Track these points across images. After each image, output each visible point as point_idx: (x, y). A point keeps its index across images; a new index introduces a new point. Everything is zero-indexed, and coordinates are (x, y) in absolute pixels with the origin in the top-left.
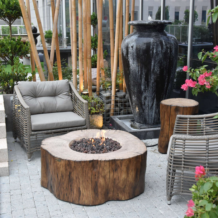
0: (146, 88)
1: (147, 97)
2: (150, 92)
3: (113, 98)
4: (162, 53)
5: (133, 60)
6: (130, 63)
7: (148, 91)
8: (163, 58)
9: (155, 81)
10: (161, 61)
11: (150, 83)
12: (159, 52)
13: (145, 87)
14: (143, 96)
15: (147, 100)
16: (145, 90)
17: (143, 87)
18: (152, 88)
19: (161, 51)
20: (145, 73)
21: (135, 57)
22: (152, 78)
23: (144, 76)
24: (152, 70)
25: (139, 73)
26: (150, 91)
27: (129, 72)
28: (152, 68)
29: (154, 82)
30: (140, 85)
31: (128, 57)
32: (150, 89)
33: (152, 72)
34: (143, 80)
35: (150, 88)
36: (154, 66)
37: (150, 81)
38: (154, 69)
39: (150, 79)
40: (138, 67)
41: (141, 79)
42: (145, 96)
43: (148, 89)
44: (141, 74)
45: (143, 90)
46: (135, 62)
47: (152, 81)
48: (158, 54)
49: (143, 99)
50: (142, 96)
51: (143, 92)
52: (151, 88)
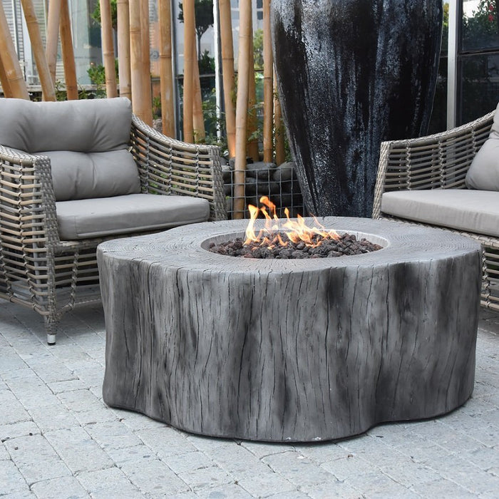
0: (360, 124)
1: (361, 152)
2: (371, 136)
3: (239, 179)
4: (406, 12)
5: (319, 38)
6: (308, 49)
7: (365, 134)
8: (409, 29)
9: (386, 101)
10: (405, 36)
11: (372, 109)
12: (397, 9)
13: (357, 122)
14: (351, 152)
15: (362, 163)
16: (356, 130)
17: (349, 123)
18: (378, 122)
19: (405, 7)
20: (356, 78)
21: (323, 27)
22: (379, 92)
23: (353, 85)
24: (377, 65)
25: (337, 77)
26: (371, 133)
27: (305, 78)
28: (379, 58)
29: (385, 105)
30: (343, 116)
31: (299, 30)
32: (372, 125)
33: (378, 71)
34: (351, 100)
35: (372, 122)
36: (384, 53)
37: (372, 100)
38: (383, 63)
39: (373, 94)
40: (336, 59)
41: (344, 96)
42: (356, 151)
43: (366, 126)
44: (346, 79)
45: (349, 130)
46: (325, 45)
47: (379, 101)
48: (397, 15)
49: (349, 161)
50: (345, 152)
51: (349, 138)
52: (375, 124)
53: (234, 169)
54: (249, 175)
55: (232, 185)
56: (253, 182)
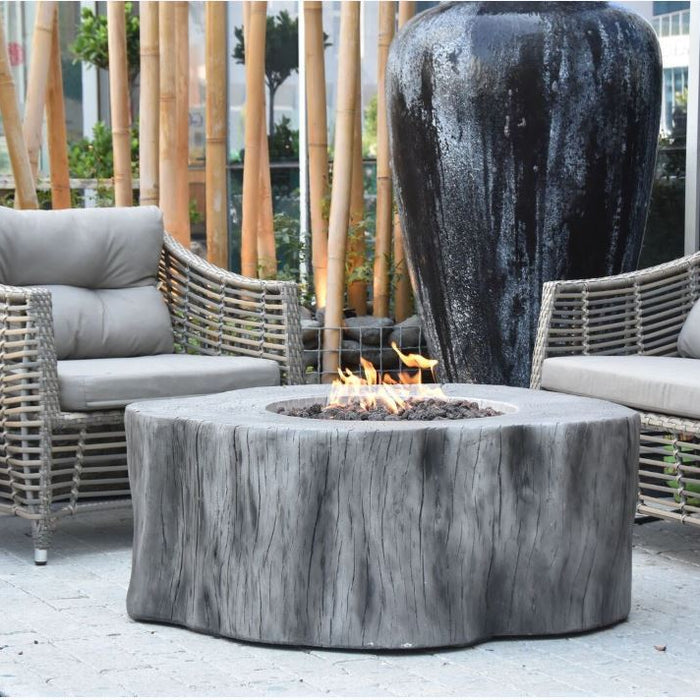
0: (522, 256)
1: (524, 300)
3: (331, 343)
4: (597, 83)
5: (459, 120)
6: (442, 137)
7: (531, 272)
8: (600, 110)
9: (564, 221)
10: (593, 119)
11: (541, 232)
12: (581, 79)
13: (518, 252)
14: (508, 299)
15: (526, 317)
16: (516, 266)
17: (505, 253)
18: (552, 253)
19: (595, 75)
20: (516, 182)
21: (465, 104)
22: (553, 205)
23: (510, 197)
24: (549, 165)
25: (486, 182)
26: (540, 269)
27: (437, 182)
28: (552, 154)
29: (561, 225)
30: (494, 243)
31: (429, 107)
32: (542, 259)
33: (551, 174)
34: (508, 217)
35: (541, 253)
36: (562, 145)
37: (542, 220)
38: (560, 161)
39: (542, 209)
40: (485, 153)
41: (497, 211)
42: (516, 299)
43: (532, 259)
44: (500, 184)
45: (504, 265)
46: (468, 132)
47: (552, 221)
48: (581, 87)
49: (505, 313)
50: (499, 298)
51: (504, 278)
52: (546, 256)
53: (322, 325)
54: (347, 336)
55: (318, 350)
56: (354, 347)
